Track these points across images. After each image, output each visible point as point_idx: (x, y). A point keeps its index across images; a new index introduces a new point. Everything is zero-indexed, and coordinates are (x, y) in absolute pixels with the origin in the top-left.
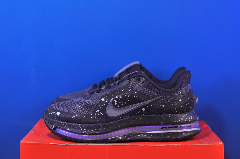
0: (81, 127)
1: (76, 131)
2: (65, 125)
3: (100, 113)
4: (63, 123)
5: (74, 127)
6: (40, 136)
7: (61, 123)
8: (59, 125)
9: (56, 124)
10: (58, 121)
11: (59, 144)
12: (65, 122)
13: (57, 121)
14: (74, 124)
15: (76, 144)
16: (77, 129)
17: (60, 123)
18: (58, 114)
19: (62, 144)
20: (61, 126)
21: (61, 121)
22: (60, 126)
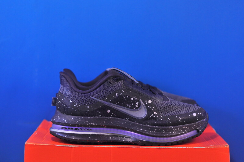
6: (45, 137)
11: (64, 146)
15: (81, 146)
19: (66, 146)
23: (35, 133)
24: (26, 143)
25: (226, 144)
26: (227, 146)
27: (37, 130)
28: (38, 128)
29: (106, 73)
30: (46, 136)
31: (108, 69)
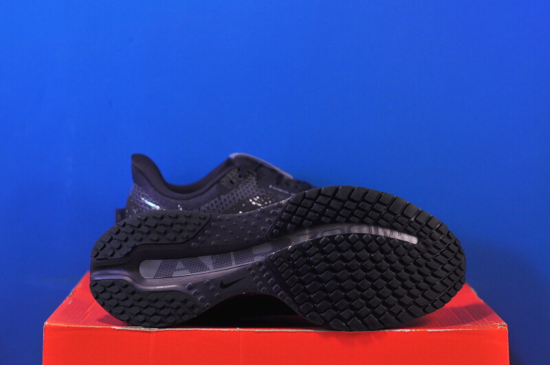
6: (89, 310)
11: (134, 329)
19: (138, 329)
23: (68, 301)
24: (46, 323)
25: (500, 322)
26: (502, 326)
27: (71, 294)
28: (73, 290)
29: (229, 163)
30: (91, 307)
31: (233, 156)
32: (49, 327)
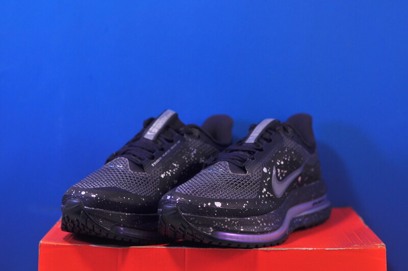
0: (260, 222)
1: (255, 229)
2: (236, 223)
3: (268, 193)
4: (231, 221)
5: (250, 224)
7: (229, 220)
8: (224, 225)
9: (218, 224)
10: (222, 218)
12: (234, 217)
13: (218, 218)
14: (249, 219)
16: (255, 225)
17: (226, 221)
18: (218, 204)
20: (228, 227)
21: (228, 217)
22: (226, 226)
23: (58, 225)
24: (41, 242)
25: (380, 243)
26: (381, 246)
27: (60, 219)
32: (43, 245)
